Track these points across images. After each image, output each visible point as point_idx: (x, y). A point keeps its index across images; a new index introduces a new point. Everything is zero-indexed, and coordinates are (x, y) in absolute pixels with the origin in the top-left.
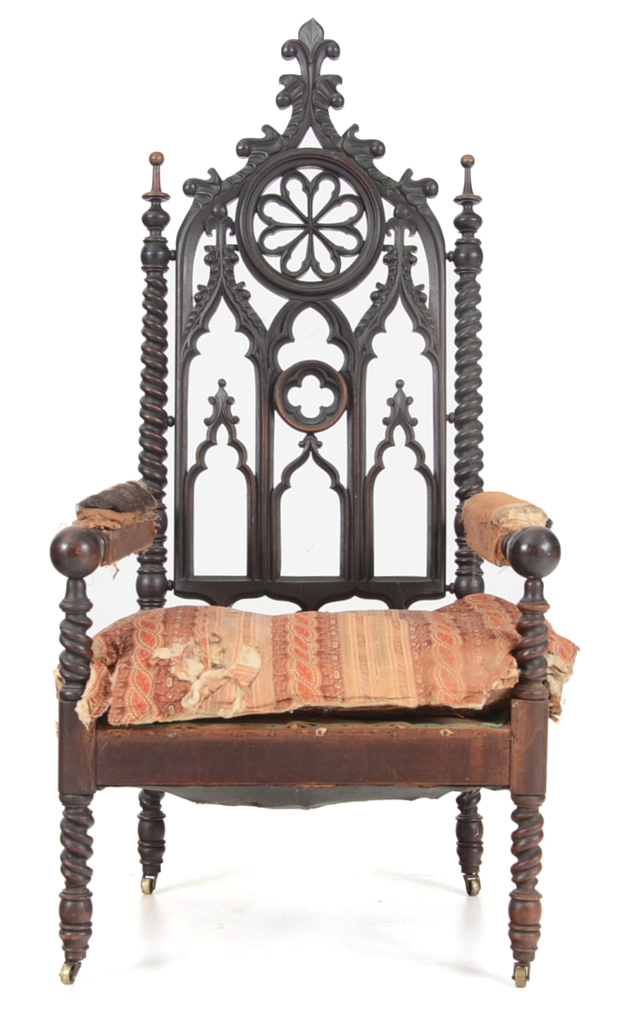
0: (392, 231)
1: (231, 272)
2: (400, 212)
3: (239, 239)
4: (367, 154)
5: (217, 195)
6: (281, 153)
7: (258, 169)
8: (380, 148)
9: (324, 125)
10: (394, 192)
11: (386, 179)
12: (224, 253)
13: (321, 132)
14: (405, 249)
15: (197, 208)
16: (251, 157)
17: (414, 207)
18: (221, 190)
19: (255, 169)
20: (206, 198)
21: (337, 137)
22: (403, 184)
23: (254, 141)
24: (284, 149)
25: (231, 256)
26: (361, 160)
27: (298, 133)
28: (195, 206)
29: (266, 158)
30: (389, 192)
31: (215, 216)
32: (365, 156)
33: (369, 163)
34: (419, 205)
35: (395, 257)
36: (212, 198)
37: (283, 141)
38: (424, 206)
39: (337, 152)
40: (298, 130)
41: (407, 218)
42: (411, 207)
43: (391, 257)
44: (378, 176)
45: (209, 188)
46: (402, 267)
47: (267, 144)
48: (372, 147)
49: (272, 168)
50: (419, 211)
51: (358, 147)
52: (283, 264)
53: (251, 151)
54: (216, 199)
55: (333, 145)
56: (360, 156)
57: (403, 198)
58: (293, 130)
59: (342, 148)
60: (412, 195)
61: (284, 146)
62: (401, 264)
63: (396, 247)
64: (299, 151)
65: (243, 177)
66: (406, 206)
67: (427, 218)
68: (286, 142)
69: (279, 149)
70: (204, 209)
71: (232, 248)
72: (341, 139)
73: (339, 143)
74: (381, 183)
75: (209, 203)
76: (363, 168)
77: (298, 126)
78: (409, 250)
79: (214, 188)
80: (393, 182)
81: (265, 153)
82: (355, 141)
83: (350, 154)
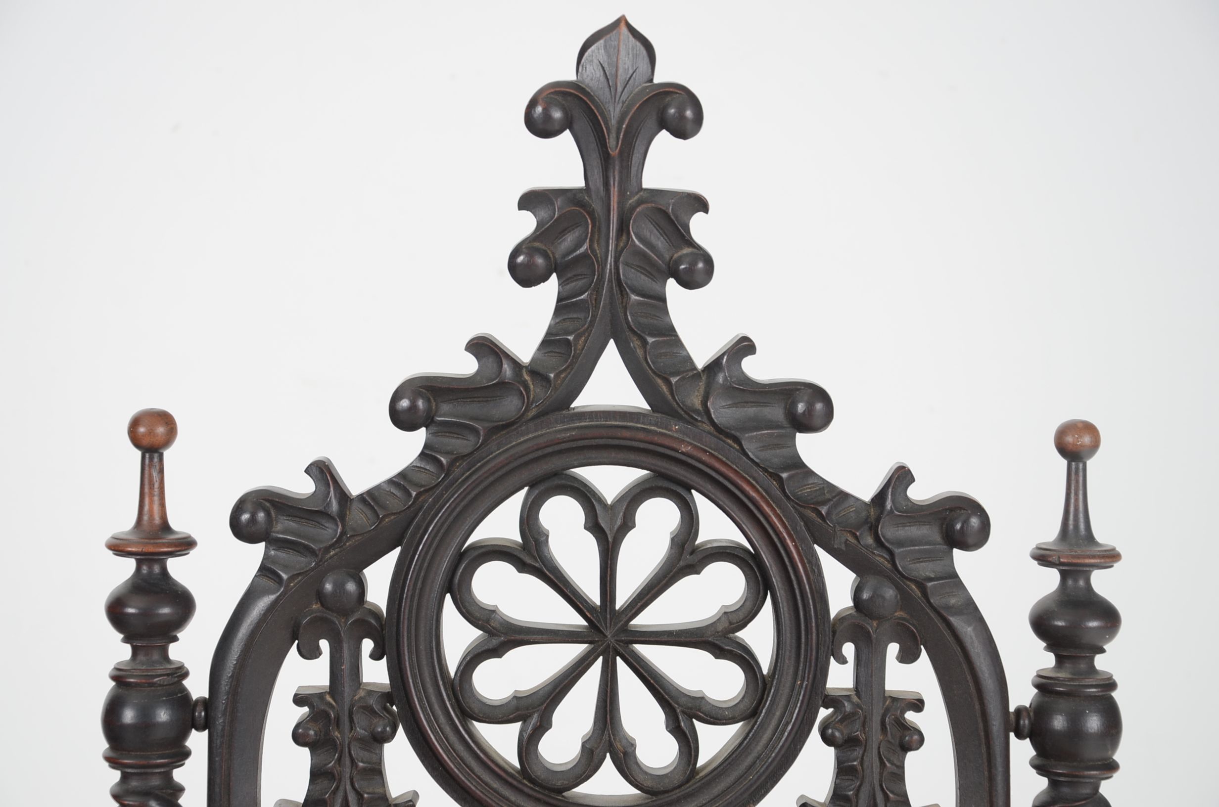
0: (848, 650)
1: (376, 771)
2: (871, 599)
3: (395, 671)
4: (779, 426)
5: (333, 548)
6: (524, 428)
7: (454, 471)
8: (819, 406)
9: (653, 342)
10: (856, 541)
11: (834, 500)
12: (352, 717)
13: (644, 363)
14: (888, 705)
15: (275, 584)
16: (436, 433)
17: (916, 587)
18: (345, 533)
19: (445, 473)
20: (299, 554)
21: (689, 377)
22: (884, 516)
23: (444, 386)
24: (533, 414)
25: (373, 726)
26: (760, 447)
27: (575, 368)
28: (266, 578)
29: (480, 441)
30: (843, 540)
31: (327, 608)
32: (773, 434)
33: (785, 452)
34: (931, 579)
35: (857, 733)
36: (317, 556)
37: (530, 389)
38: (945, 582)
39: (690, 423)
40: (573, 356)
41: (895, 616)
42: (908, 586)
43: (846, 732)
44: (809, 490)
45: (310, 525)
46: (878, 762)
47: (483, 397)
48: (794, 404)
49: (496, 475)
50: (930, 598)
51: (751, 406)
52: (526, 748)
53: (435, 415)
54: (331, 557)
55: (678, 404)
56: (757, 434)
57: (882, 559)
58: (560, 355)
59: (703, 410)
60: (909, 548)
61: (532, 404)
62: (875, 752)
63: (861, 701)
64: (576, 423)
65: (410, 495)
66: (893, 581)
67: (952, 619)
68: (538, 390)
69: (519, 415)
70: (292, 588)
71: (378, 700)
72: (701, 382)
73: (696, 394)
74: (819, 514)
75: (307, 571)
76: (765, 470)
77: (573, 345)
78: (899, 712)
79: (324, 527)
80: (854, 508)
81: (477, 426)
82: (742, 387)
83: (729, 431)
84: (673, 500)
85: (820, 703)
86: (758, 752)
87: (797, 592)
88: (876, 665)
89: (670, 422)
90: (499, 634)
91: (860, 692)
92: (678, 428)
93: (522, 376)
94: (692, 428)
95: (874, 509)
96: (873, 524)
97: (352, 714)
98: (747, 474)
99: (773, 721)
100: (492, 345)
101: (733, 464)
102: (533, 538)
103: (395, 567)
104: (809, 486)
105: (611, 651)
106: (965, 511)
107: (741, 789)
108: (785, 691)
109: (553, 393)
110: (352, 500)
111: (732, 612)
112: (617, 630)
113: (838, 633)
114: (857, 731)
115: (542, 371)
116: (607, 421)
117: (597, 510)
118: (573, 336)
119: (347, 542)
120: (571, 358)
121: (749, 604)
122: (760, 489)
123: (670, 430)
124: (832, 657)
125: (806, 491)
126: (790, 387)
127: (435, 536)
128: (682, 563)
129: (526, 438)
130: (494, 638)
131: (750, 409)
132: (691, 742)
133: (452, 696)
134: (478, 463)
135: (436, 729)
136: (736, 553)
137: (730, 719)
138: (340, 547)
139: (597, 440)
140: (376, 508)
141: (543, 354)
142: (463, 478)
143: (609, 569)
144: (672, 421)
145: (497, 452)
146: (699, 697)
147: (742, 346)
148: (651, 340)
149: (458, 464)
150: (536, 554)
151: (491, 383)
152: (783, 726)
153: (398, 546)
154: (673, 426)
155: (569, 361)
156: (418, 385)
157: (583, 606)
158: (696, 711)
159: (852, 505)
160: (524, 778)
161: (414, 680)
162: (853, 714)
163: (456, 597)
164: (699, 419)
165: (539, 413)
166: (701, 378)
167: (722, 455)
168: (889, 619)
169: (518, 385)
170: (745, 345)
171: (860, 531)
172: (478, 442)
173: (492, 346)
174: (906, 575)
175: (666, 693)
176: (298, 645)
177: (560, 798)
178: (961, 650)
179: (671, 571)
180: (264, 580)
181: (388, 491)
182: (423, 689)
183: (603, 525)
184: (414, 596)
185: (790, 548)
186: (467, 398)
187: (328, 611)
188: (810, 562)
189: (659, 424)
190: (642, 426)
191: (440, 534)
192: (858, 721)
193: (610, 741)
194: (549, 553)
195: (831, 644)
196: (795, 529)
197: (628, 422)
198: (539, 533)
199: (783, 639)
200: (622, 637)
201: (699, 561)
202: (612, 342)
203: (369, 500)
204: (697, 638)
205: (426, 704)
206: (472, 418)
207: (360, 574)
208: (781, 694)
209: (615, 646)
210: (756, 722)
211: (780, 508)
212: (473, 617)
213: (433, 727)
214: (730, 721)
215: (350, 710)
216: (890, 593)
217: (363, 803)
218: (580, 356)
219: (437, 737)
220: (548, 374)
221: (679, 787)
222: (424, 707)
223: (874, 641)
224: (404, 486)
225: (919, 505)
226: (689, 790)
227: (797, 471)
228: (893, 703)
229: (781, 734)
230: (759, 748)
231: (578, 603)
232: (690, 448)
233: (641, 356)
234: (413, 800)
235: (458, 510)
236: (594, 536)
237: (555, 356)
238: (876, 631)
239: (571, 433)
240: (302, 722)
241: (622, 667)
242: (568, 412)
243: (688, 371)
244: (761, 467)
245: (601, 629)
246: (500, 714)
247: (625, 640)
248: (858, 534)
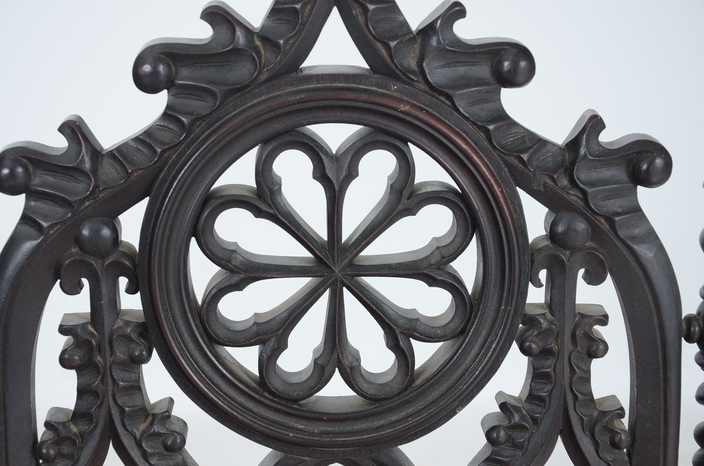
1: (136, 388)
2: (566, 232)
3: (148, 304)
4: (486, 83)
5: (87, 200)
6: (257, 91)
7: (195, 130)
8: (523, 64)
9: (374, 9)
10: (553, 184)
11: (534, 147)
12: (112, 345)
13: (365, 29)
14: (577, 321)
15: (36, 232)
16: (176, 95)
17: (605, 220)
18: (98, 186)
19: (187, 132)
20: (57, 205)
21: (406, 41)
22: (579, 160)
23: (183, 53)
24: (264, 77)
25: (131, 351)
26: (470, 103)
27: (303, 34)
28: (28, 225)
29: (218, 103)
30: (542, 183)
31: (85, 252)
32: (481, 90)
33: (491, 106)
34: (618, 214)
35: (551, 345)
36: (73, 207)
37: (261, 54)
38: (631, 216)
39: (407, 83)
40: (301, 24)
41: (586, 247)
42: (598, 221)
43: (540, 344)
44: (512, 139)
45: (65, 179)
46: (568, 369)
47: (219, 62)
48: (500, 63)
49: (233, 135)
50: (618, 231)
51: (461, 65)
52: (266, 366)
53: (175, 78)
54: (86, 208)
55: (396, 66)
56: (467, 92)
57: (575, 198)
58: (288, 22)
59: (419, 70)
60: (600, 188)
61: (264, 68)
62: (566, 361)
63: (555, 318)
64: (305, 86)
65: (155, 152)
66: (585, 216)
67: (637, 248)
68: (269, 55)
69: (252, 79)
70: (52, 235)
71: (134, 329)
72: (416, 44)
73: (413, 55)
74: (521, 160)
75: (65, 220)
76: (474, 123)
77: (300, 13)
78: (588, 327)
79: (78, 181)
80: (551, 153)
81: (214, 89)
82: (454, 49)
83: (442, 89)
84: (392, 152)
85: (520, 321)
86: (466, 365)
87: (503, 230)
88: (568, 288)
89: (390, 83)
90: (240, 271)
91: (554, 310)
92: (397, 88)
93: (253, 42)
94: (409, 87)
95: (568, 153)
96: (568, 167)
97: (112, 342)
98: (459, 128)
99: (480, 338)
100: (225, 13)
101: (446, 119)
102: (268, 188)
103: (145, 216)
104: (512, 136)
105: (338, 284)
106: (651, 154)
107: (452, 397)
108: (490, 314)
109: (282, 58)
110: (103, 155)
111: (443, 247)
112: (344, 266)
113: (536, 262)
114: (552, 344)
115: (272, 37)
116: (332, 83)
117: (325, 163)
118: (300, 4)
119: (99, 194)
120: (299, 25)
121: (458, 240)
122: (470, 141)
123: (390, 90)
124: (530, 283)
125: (509, 140)
126: (497, 47)
127: (180, 190)
128: (400, 207)
129: (259, 100)
130: (236, 275)
131: (461, 68)
132: (408, 357)
133: (200, 325)
134: (216, 123)
135: (187, 355)
136: (448, 197)
137: (442, 337)
138: (94, 199)
139: (325, 101)
140: (125, 164)
141: (272, 21)
142: (203, 136)
143: (336, 213)
144: (391, 81)
145: (234, 113)
146: (415, 319)
147: (454, 11)
148: (371, 7)
149: (198, 124)
150: (270, 202)
151: (226, 50)
152: (489, 344)
153: (146, 197)
154: (392, 86)
155: (297, 28)
156: (158, 52)
157: (313, 245)
158: (413, 332)
159: (549, 151)
160: (265, 391)
161: (166, 314)
162: (549, 330)
163: (201, 241)
164: (416, 79)
165: (270, 76)
166: (416, 41)
167: (436, 112)
168: (581, 249)
169: (251, 51)
170: (457, 10)
171: (557, 174)
172: (216, 104)
173: (225, 15)
174: (597, 211)
175: (386, 317)
176: (60, 283)
177: (296, 406)
178: (643, 273)
179: (391, 214)
180: (26, 227)
181: (135, 148)
182: (174, 322)
183: (330, 176)
184: (163, 243)
185: (497, 193)
186: (204, 63)
187: (86, 255)
188: (513, 203)
189: (380, 84)
190: (365, 87)
191: (184, 188)
192: (552, 335)
193: (338, 358)
194: (282, 200)
195: (530, 272)
196: (500, 175)
197: (351, 83)
198: (273, 183)
199: (489, 270)
200: (348, 272)
201: (415, 205)
202: (335, 10)
203: (118, 156)
204: (413, 270)
205: (177, 334)
206: (209, 82)
207: (113, 221)
208: (487, 317)
209: (342, 279)
210: (465, 340)
211: (487, 157)
212: (216, 258)
213: (184, 354)
214: (443, 339)
215: (109, 338)
216: (581, 226)
217: (125, 415)
218: (306, 24)
219: (188, 362)
220: (277, 40)
221: (399, 394)
222: (175, 337)
223: (567, 269)
224: (149, 144)
225: (609, 149)
226: (407, 397)
227: (502, 123)
228: (582, 320)
229: (487, 351)
230: (467, 362)
231: (309, 244)
232: (408, 107)
233: (362, 22)
234: (168, 411)
235: (199, 166)
236: (322, 184)
237: (284, 23)
238: (569, 259)
239: (301, 96)
240: (67, 349)
241: (348, 296)
242: (296, 76)
243: (404, 35)
244: (470, 121)
245: (330, 265)
246: (242, 338)
247: (350, 274)
248: (555, 176)
